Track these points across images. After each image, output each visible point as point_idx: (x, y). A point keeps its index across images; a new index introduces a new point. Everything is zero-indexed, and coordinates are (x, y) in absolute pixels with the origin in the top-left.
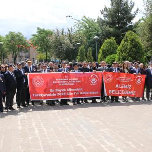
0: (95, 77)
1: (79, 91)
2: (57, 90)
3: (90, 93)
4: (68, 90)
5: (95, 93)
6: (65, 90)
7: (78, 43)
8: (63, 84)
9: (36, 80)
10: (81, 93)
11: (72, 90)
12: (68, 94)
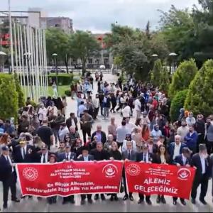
0: (112, 167)
1: (89, 186)
2: (56, 184)
3: (105, 187)
4: (72, 184)
5: (113, 187)
6: (68, 185)
7: (154, 55)
8: (64, 177)
9: (28, 172)
10: (91, 188)
11: (79, 184)
12: (72, 189)
